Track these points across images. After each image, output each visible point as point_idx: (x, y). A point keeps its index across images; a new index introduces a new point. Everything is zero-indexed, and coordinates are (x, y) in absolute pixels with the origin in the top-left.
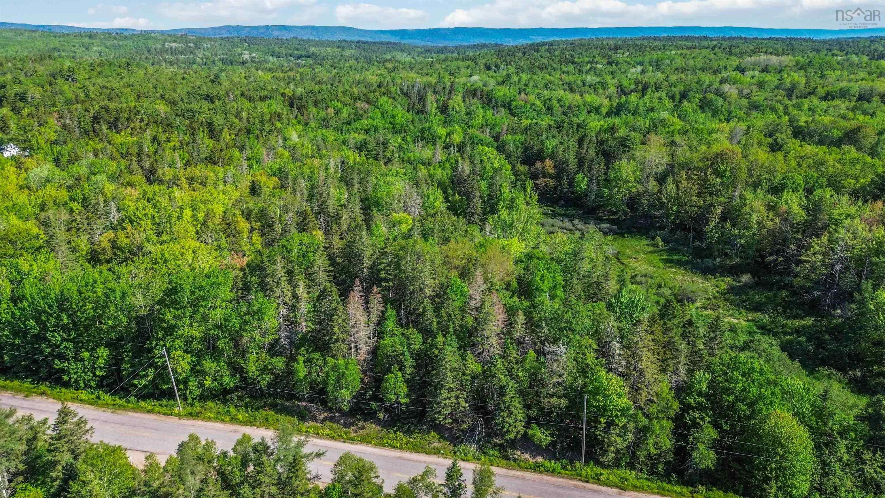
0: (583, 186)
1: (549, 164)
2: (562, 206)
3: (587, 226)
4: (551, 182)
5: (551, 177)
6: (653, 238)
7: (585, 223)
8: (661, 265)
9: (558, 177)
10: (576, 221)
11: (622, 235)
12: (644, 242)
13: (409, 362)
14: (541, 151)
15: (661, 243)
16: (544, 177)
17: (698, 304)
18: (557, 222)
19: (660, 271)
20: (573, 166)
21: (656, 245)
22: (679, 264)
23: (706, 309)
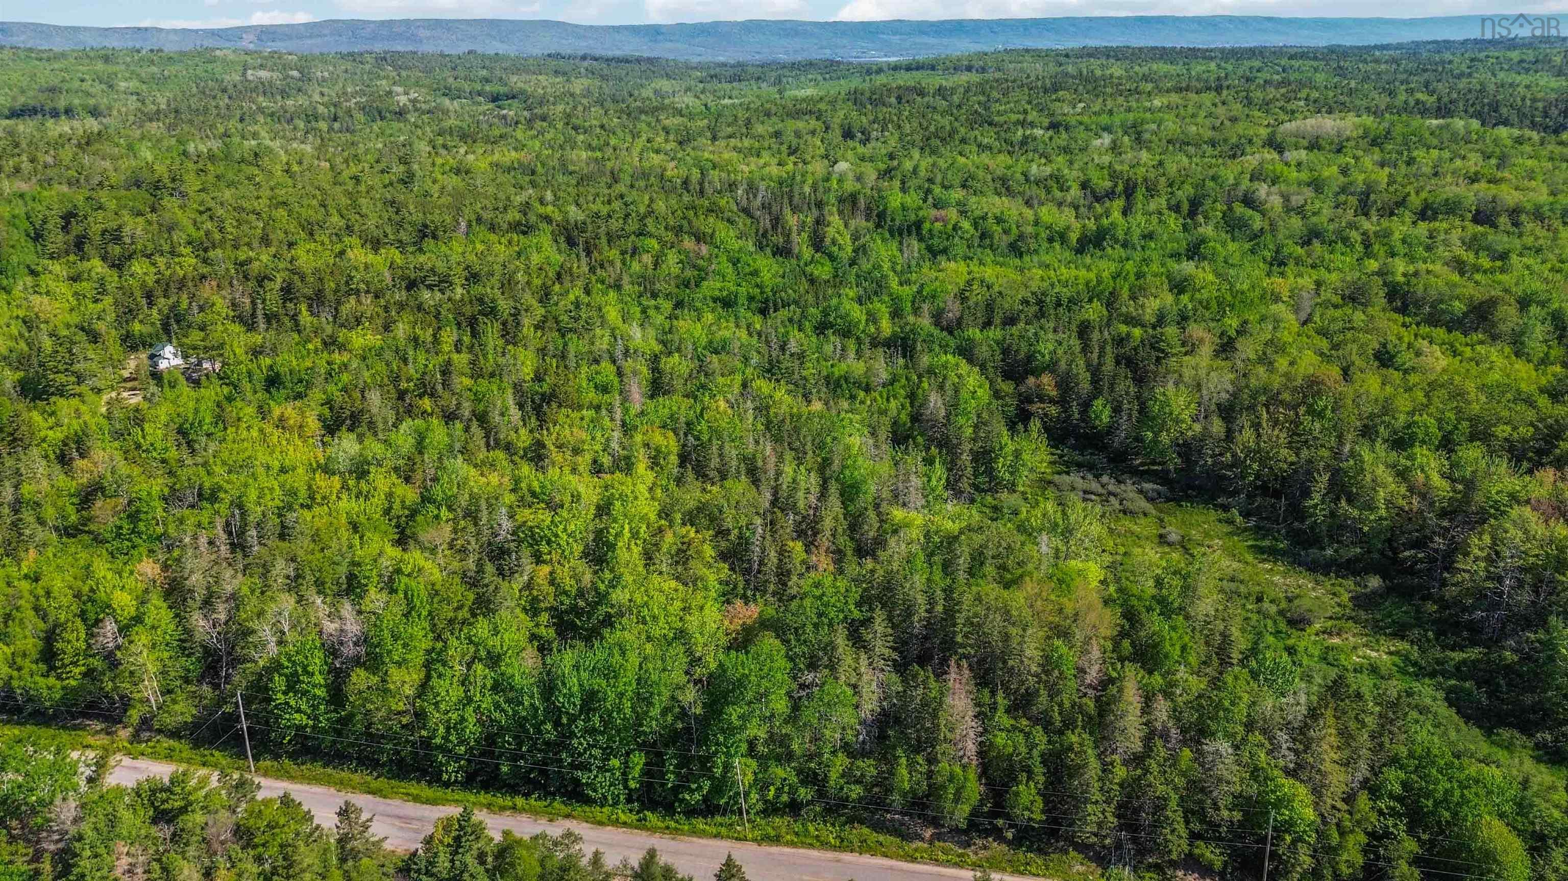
0: (1105, 418)
1: (1047, 381)
2: (1074, 448)
3: (1123, 486)
4: (1053, 410)
5: (1052, 401)
6: (1226, 508)
7: (1119, 482)
8: (1250, 558)
9: (1063, 401)
10: (1105, 479)
11: (1177, 501)
12: (1213, 515)
13: (1039, 769)
14: (1030, 358)
15: (1239, 519)
16: (1042, 401)
17: (1318, 626)
18: (1075, 478)
19: (1249, 568)
20: (1085, 386)
21: (1230, 522)
22: (1272, 554)
23: (1330, 634)
